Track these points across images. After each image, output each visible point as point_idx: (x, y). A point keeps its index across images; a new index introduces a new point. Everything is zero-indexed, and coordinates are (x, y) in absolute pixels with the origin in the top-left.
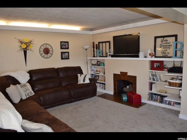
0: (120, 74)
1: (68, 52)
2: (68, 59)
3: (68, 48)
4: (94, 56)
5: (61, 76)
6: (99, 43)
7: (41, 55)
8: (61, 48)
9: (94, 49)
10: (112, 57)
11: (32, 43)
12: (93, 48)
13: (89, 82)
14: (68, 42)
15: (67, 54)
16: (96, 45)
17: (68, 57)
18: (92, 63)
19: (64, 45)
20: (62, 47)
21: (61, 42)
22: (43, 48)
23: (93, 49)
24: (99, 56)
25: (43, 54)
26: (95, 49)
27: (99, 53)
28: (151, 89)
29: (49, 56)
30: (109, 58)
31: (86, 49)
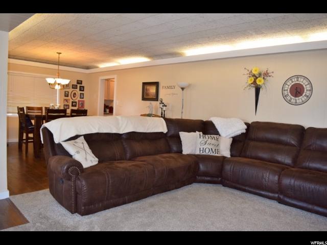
7: (284, 97)
11: (270, 75)
22: (290, 84)
25: (290, 95)
29: (301, 101)
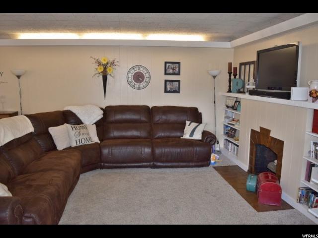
0: (259, 131)
1: (179, 81)
2: (178, 92)
3: (178, 74)
4: (230, 91)
5: (156, 120)
6: (241, 64)
7: (129, 83)
8: (166, 74)
9: (230, 76)
10: (251, 95)
11: (115, 64)
12: (228, 75)
13: (201, 139)
14: (179, 63)
15: (177, 83)
16: (234, 68)
17: (177, 89)
18: (227, 104)
19: (172, 68)
20: (167, 72)
21: (166, 63)
22: (133, 72)
23: (228, 77)
24: (236, 91)
25: (133, 81)
26: (232, 77)
27: (237, 85)
28: (308, 178)
29: (142, 86)
30: (247, 96)
31: (214, 77)
